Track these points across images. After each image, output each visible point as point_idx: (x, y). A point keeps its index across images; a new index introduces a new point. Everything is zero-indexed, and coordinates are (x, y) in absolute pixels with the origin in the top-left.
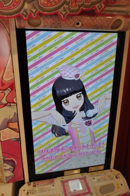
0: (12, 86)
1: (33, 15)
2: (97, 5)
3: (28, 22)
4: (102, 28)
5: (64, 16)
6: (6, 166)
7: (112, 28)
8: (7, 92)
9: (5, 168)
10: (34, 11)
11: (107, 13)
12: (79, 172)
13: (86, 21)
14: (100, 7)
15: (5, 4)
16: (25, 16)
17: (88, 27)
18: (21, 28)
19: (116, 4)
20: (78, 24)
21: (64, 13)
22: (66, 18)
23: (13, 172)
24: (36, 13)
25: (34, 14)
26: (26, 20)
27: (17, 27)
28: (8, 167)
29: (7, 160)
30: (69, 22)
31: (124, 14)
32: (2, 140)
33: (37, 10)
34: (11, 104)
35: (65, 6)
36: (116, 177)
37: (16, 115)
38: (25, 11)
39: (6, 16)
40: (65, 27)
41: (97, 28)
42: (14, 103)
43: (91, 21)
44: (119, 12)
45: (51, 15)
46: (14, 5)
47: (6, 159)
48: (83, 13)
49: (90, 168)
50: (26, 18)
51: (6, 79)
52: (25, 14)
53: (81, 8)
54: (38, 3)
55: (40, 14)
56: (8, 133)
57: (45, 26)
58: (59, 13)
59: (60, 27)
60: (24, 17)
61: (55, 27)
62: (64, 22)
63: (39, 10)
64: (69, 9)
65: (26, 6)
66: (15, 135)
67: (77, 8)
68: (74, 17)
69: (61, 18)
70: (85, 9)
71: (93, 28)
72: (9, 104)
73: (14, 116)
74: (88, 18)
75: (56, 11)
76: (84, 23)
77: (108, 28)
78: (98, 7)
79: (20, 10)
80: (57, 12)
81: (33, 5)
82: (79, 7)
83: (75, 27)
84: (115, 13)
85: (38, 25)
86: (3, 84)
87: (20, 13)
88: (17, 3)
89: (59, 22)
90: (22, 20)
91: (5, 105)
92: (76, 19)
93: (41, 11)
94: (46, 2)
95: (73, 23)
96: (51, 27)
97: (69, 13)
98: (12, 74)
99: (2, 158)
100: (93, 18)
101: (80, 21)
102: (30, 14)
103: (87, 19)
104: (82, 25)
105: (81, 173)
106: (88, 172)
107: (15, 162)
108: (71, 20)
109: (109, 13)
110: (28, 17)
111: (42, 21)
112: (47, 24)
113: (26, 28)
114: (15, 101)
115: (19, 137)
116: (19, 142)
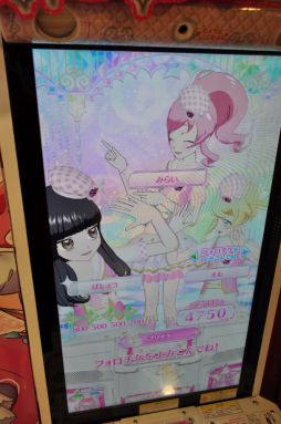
3: (39, 25)
4: (251, 43)
5: (143, 6)
12: (177, 405)
13: (207, 21)
16: (25, 5)
17: (213, 39)
18: (15, 40)
20: (183, 29)
22: (150, 11)
23: (11, 409)
26: (29, 17)
27: (6, 40)
30: (158, 24)
36: (268, 420)
37: (14, 275)
40: (146, 38)
41: (238, 42)
43: (220, 22)
50: (29, 12)
57: (88, 37)
59: (132, 37)
60: (22, 10)
61: (116, 38)
62: (142, 25)
68: (174, 8)
69: (135, 12)
71: (226, 43)
73: (10, 278)
74: (214, 12)
76: (200, 28)
77: (267, 43)
83: (174, 39)
85: (67, 35)
89: (126, 25)
90: (17, 19)
92: (178, 16)
95: (172, 24)
96: (104, 39)
100: (229, 13)
101: (190, 20)
103: (210, 16)
104: (196, 34)
106: (197, 405)
107: (15, 388)
108: (165, 16)
110: (33, 8)
111: (78, 20)
112: (92, 31)
113: (34, 42)
114: (11, 243)
115: (23, 329)
116: (25, 341)
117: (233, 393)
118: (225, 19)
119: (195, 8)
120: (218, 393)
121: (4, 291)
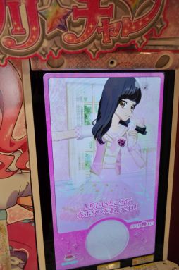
0: (24, 147)
1: (54, 54)
2: (137, 40)
3: (47, 63)
4: (144, 67)
5: (94, 54)
6: (13, 261)
7: (157, 66)
8: (17, 155)
9: (13, 263)
10: (55, 49)
11: (150, 48)
12: (119, 266)
13: (123, 59)
14: (141, 41)
15: (18, 42)
16: (44, 56)
17: (126, 66)
18: (37, 70)
19: (162, 37)
20: (112, 63)
21: (94, 50)
23: (23, 269)
24: (58, 52)
25: (56, 53)
26: (45, 60)
27: (32, 70)
28: (17, 261)
29: (16, 252)
30: (101, 61)
31: (173, 48)
32: (10, 223)
33: (60, 48)
34: (23, 171)
35: (96, 41)
37: (30, 185)
38: (44, 50)
39: (18, 57)
40: (95, 67)
41: (138, 67)
42: (27, 169)
43: (129, 59)
44: (166, 46)
45: (77, 54)
46: (29, 43)
47: (15, 249)
48: (119, 49)
49: (134, 260)
51: (17, 137)
52: (44, 53)
53: (116, 44)
54: (61, 39)
55: (63, 53)
56: (17, 212)
57: (69, 67)
58: (88, 50)
59: (89, 67)
60: (43, 58)
61: (82, 67)
62: (94, 62)
63: (62, 48)
64: (101, 45)
65: (46, 43)
66: (27, 215)
67: (111, 44)
68: (107, 54)
70: (121, 44)
72: (19, 171)
73: (27, 187)
74: (125, 55)
75: (83, 49)
76: (120, 62)
77: (150, 67)
78: (138, 42)
79: (37, 49)
80: (86, 50)
81: (55, 42)
82: (114, 42)
83: (109, 67)
84: (160, 48)
85: (59, 66)
86: (12, 144)
87: (38, 52)
88: (34, 40)
89: (87, 61)
90: (39, 61)
91: (15, 172)
92: (109, 57)
93: (65, 49)
94: (71, 38)
95: (106, 62)
97: (100, 50)
98: (24, 130)
99: (8, 248)
100: (132, 55)
101: (115, 59)
102: (51, 53)
103: (124, 57)
104: (118, 64)
105: (121, 267)
106: (131, 266)
107: (27, 254)
108: (104, 58)
109: (152, 48)
110: (48, 57)
111: (65, 61)
112: (72, 65)
113: (44, 70)
114: (28, 167)
115: (33, 217)
116: (33, 225)
117: (152, 258)
118: (131, 57)
119: (117, 54)
120: (143, 258)
121: (24, 195)
